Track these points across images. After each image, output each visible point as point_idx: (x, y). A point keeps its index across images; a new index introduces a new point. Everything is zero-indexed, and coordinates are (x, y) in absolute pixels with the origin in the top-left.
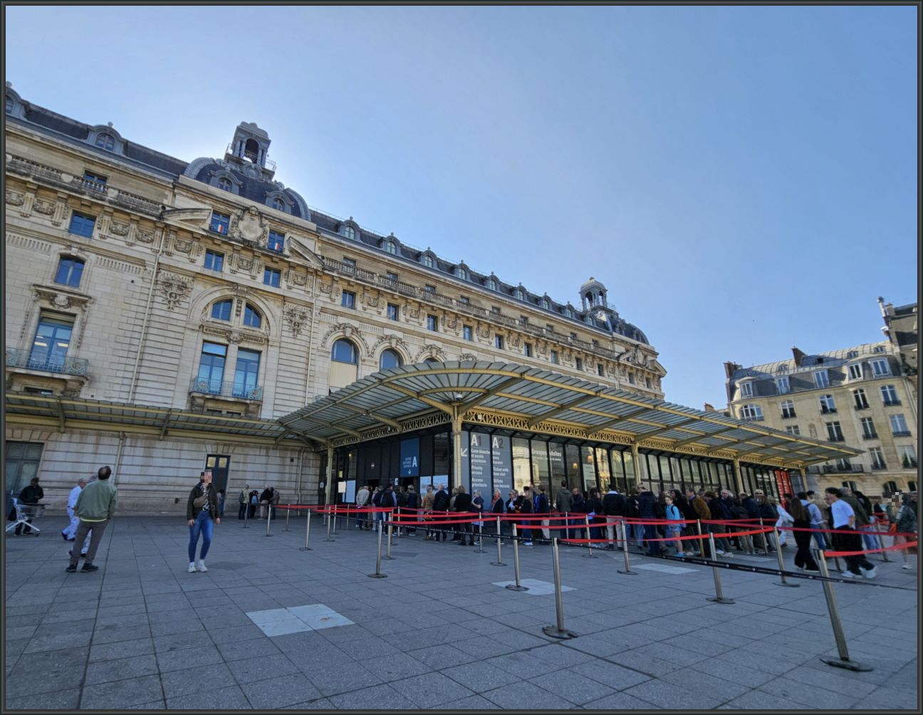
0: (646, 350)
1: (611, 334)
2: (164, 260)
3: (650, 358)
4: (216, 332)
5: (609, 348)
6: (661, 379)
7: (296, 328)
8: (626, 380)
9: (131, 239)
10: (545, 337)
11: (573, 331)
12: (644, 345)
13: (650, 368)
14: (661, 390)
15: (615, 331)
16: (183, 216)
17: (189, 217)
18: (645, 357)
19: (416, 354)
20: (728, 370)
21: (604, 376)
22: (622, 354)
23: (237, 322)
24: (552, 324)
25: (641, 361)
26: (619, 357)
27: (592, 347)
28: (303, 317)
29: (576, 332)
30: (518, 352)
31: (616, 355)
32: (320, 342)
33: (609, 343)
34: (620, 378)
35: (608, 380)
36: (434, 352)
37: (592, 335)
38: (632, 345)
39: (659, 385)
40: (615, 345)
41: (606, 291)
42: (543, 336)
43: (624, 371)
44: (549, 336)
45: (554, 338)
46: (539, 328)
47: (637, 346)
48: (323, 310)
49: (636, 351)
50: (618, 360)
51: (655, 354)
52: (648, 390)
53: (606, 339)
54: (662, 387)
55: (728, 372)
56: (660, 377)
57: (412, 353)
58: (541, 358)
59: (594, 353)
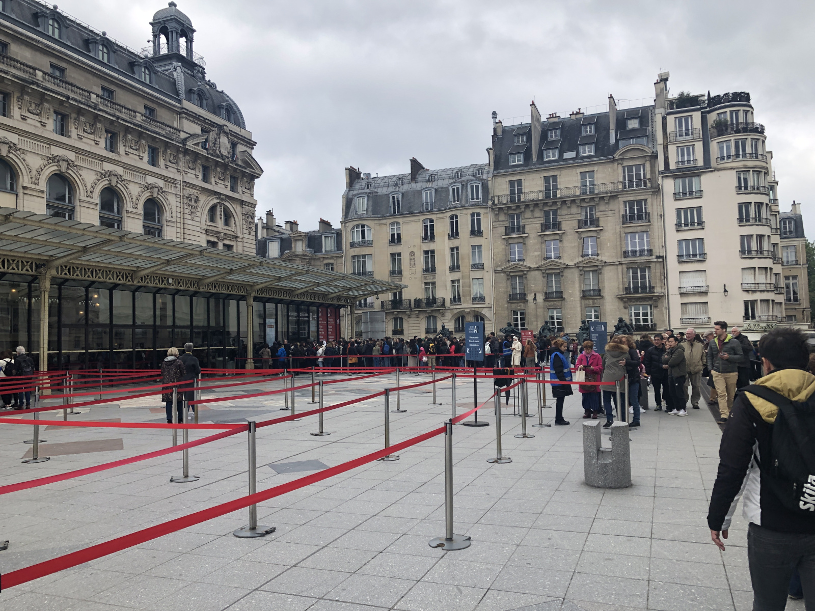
0: (236, 135)
1: (180, 102)
3: (241, 148)
5: (175, 125)
6: (256, 180)
8: (197, 176)
10: (38, 85)
11: (106, 85)
12: (235, 129)
13: (240, 163)
14: (252, 195)
15: (189, 100)
18: (234, 145)
20: (348, 176)
21: (158, 166)
22: (192, 136)
24: (63, 65)
25: (225, 153)
26: (186, 140)
27: (139, 119)
29: (112, 87)
31: (183, 135)
33: (175, 115)
34: (186, 173)
35: (164, 173)
37: (144, 97)
38: (213, 124)
39: (251, 188)
40: (185, 121)
41: (194, 31)
42: (33, 83)
43: (194, 162)
44: (49, 85)
45: (60, 90)
46: (30, 67)
47: (220, 128)
49: (218, 135)
50: (185, 145)
51: (252, 144)
52: (230, 194)
53: (170, 108)
54: (255, 193)
55: (348, 181)
56: (252, 177)
58: (29, 121)
59: (141, 126)
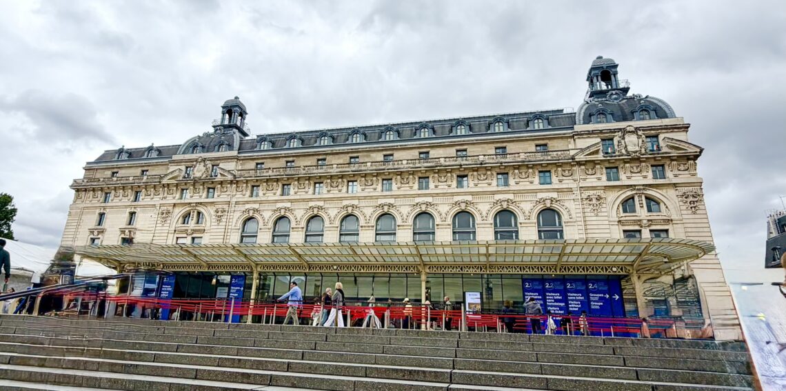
0: (654, 128)
1: (573, 128)
2: (164, 202)
3: (663, 136)
4: (182, 232)
5: (567, 147)
7: (219, 219)
8: (599, 179)
9: (152, 196)
10: (442, 166)
11: (501, 145)
13: (665, 150)
14: (694, 175)
15: (585, 123)
16: (169, 177)
17: (171, 176)
18: (652, 138)
19: (300, 215)
21: (552, 183)
22: (583, 149)
23: (192, 224)
24: (467, 147)
25: (635, 149)
26: (577, 154)
28: (223, 211)
29: (505, 145)
30: (408, 188)
31: (573, 152)
32: (234, 224)
33: (569, 140)
34: (584, 179)
35: (559, 186)
36: (316, 210)
37: (536, 140)
38: (615, 131)
40: (578, 141)
42: (438, 166)
43: (594, 168)
48: (237, 203)
49: (622, 137)
50: (575, 159)
51: (684, 127)
52: (653, 181)
53: (561, 137)
54: (699, 171)
56: (691, 158)
57: (297, 216)
